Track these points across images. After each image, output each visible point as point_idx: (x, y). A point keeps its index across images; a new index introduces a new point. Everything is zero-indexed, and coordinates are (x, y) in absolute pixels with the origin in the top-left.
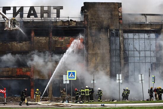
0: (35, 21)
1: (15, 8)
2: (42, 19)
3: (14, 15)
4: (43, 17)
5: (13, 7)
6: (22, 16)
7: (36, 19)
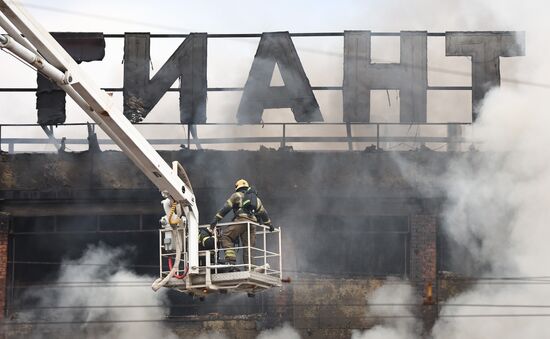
0: (297, 147)
1: (137, 45)
2: (349, 139)
3: (134, 100)
4: (366, 121)
5: (127, 36)
6: (192, 111)
7: (305, 138)
